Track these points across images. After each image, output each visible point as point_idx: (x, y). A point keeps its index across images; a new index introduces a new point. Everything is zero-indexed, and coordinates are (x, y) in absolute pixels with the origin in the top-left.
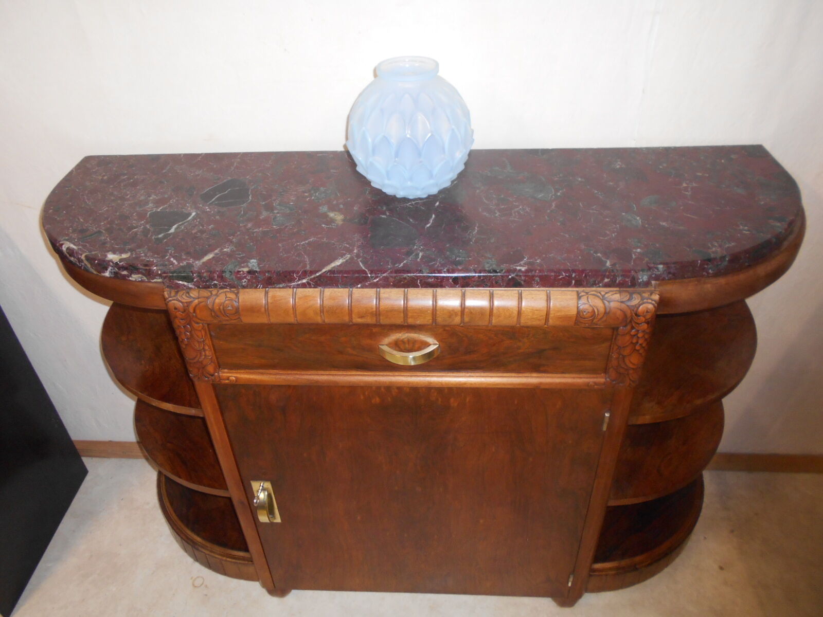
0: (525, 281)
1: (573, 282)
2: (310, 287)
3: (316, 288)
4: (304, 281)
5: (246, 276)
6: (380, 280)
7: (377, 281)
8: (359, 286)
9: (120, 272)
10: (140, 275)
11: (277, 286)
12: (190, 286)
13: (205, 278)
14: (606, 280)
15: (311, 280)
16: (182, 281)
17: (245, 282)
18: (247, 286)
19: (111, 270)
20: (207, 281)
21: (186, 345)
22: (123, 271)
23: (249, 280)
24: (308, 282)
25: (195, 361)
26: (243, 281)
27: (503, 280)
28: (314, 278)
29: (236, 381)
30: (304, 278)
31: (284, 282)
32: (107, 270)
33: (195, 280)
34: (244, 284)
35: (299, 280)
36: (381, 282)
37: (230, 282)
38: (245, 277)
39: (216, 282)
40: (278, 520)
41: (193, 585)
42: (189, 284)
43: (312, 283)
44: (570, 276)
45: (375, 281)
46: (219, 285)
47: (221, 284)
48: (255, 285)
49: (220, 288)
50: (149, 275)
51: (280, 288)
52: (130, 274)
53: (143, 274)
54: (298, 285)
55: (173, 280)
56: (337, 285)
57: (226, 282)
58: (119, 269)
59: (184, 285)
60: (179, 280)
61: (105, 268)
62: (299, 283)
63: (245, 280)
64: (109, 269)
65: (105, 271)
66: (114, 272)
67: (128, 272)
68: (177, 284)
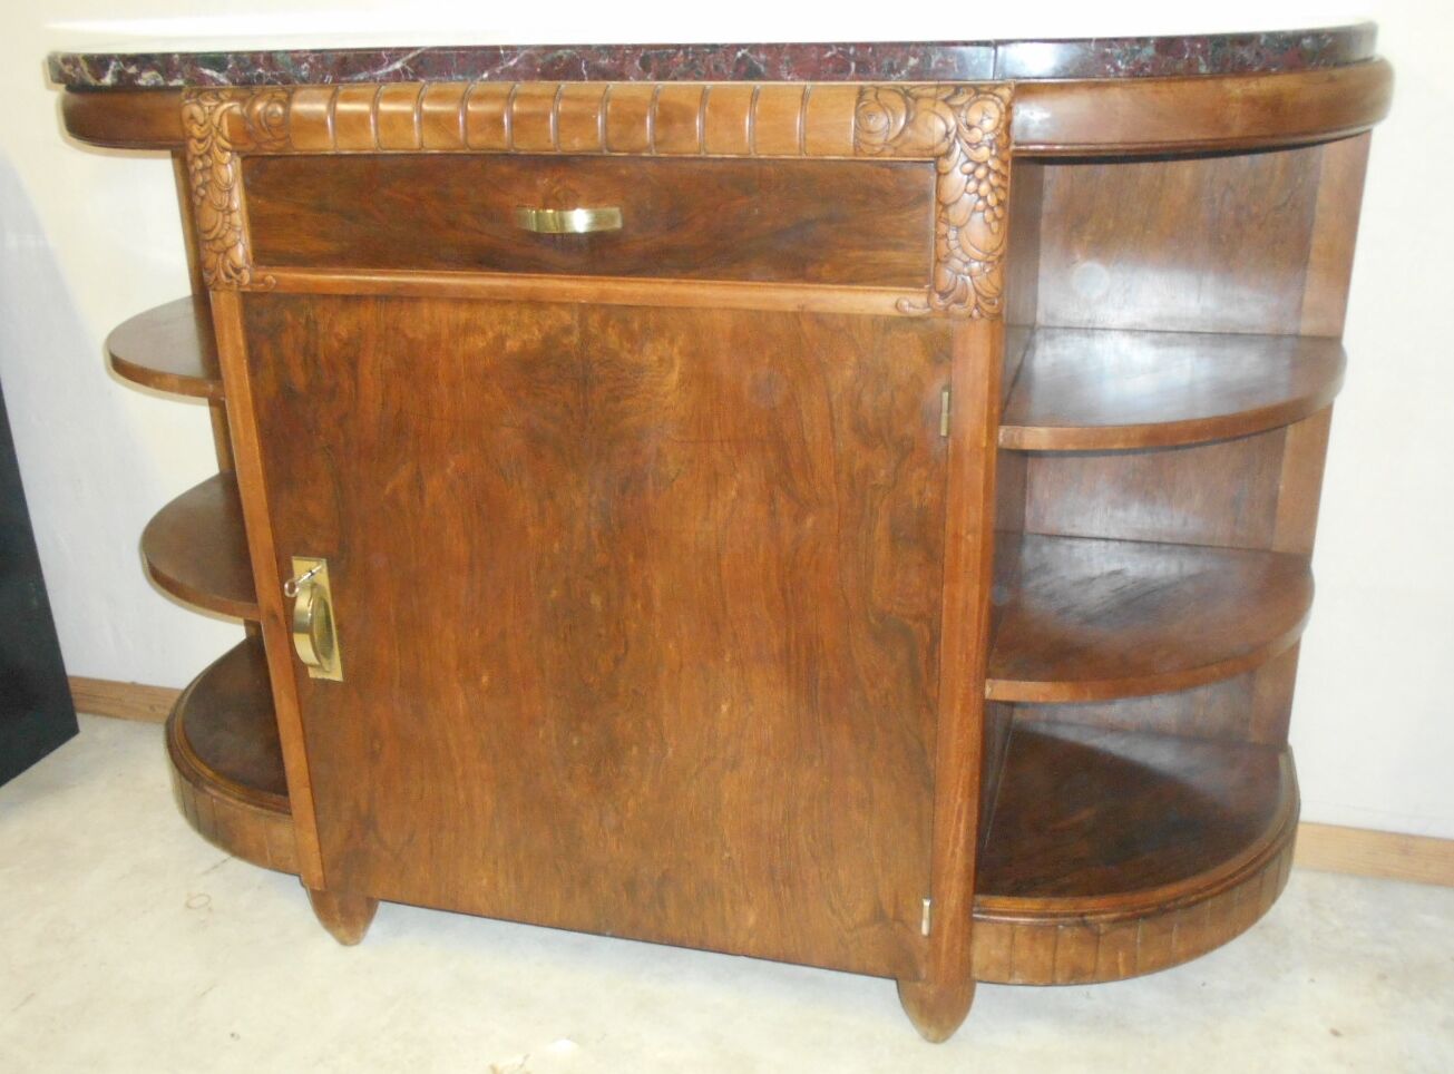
0: (766, 64)
1: (853, 65)
2: (407, 80)
3: (415, 80)
4: (398, 65)
6: (519, 62)
7: (515, 66)
8: (485, 75)
9: (125, 69)
10: (154, 73)
11: (356, 78)
12: (222, 80)
13: (245, 63)
14: (913, 62)
15: (409, 62)
16: (210, 68)
18: (308, 78)
19: (115, 69)
20: (248, 69)
21: (203, 198)
22: (130, 67)
23: (311, 66)
24: (403, 68)
25: (212, 235)
26: (303, 67)
27: (727, 61)
28: (413, 58)
29: (276, 285)
30: (397, 60)
31: (367, 69)
32: (108, 69)
33: (230, 66)
34: (304, 73)
35: (390, 63)
36: (520, 66)
37: (282, 69)
38: (307, 61)
39: (260, 70)
40: (336, 675)
41: (188, 906)
42: (221, 75)
43: (409, 69)
44: (845, 54)
45: (512, 63)
46: (267, 77)
47: (269, 74)
48: (321, 76)
49: (268, 83)
50: (167, 70)
51: (359, 81)
52: (141, 72)
53: (159, 71)
54: (388, 74)
55: (197, 66)
56: (449, 74)
57: (275, 70)
58: (125, 64)
59: (212, 78)
60: (205, 68)
61: (106, 67)
62: (390, 69)
63: (306, 65)
64: (112, 67)
65: (107, 73)
66: (118, 71)
67: (137, 68)
68: (202, 75)
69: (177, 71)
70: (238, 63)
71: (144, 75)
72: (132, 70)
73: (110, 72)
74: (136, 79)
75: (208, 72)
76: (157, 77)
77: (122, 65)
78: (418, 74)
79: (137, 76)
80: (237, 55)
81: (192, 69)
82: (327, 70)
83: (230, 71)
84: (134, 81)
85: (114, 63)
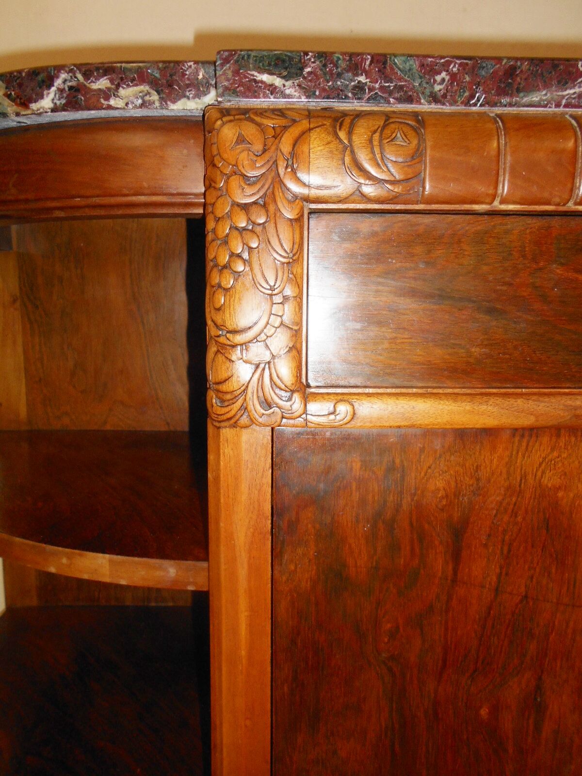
5: (448, 63)
9: (86, 84)
10: (145, 88)
11: (526, 100)
12: (291, 91)
16: (271, 74)
17: (443, 80)
18: (444, 96)
19: (65, 81)
20: (339, 77)
22: (97, 79)
23: (453, 77)
26: (438, 78)
31: (546, 85)
32: (50, 86)
33: (307, 69)
37: (400, 79)
38: (446, 66)
39: (362, 79)
42: (288, 83)
46: (371, 90)
47: (377, 86)
48: (467, 94)
49: (370, 101)
50: (170, 85)
51: (530, 105)
52: (118, 86)
53: (155, 84)
55: (248, 69)
57: (388, 81)
58: (87, 75)
59: (272, 88)
60: (261, 71)
61: (48, 82)
63: (444, 74)
64: (58, 82)
65: (45, 92)
66: (71, 88)
67: (112, 81)
68: (255, 81)
69: (188, 86)
70: (325, 66)
71: (122, 92)
72: (102, 83)
73: (53, 89)
74: (107, 98)
75: (265, 78)
76: (148, 93)
77: (80, 77)
79: (106, 94)
80: (324, 54)
81: (236, 73)
82: (478, 84)
83: (304, 78)
84: (102, 101)
85: (63, 76)
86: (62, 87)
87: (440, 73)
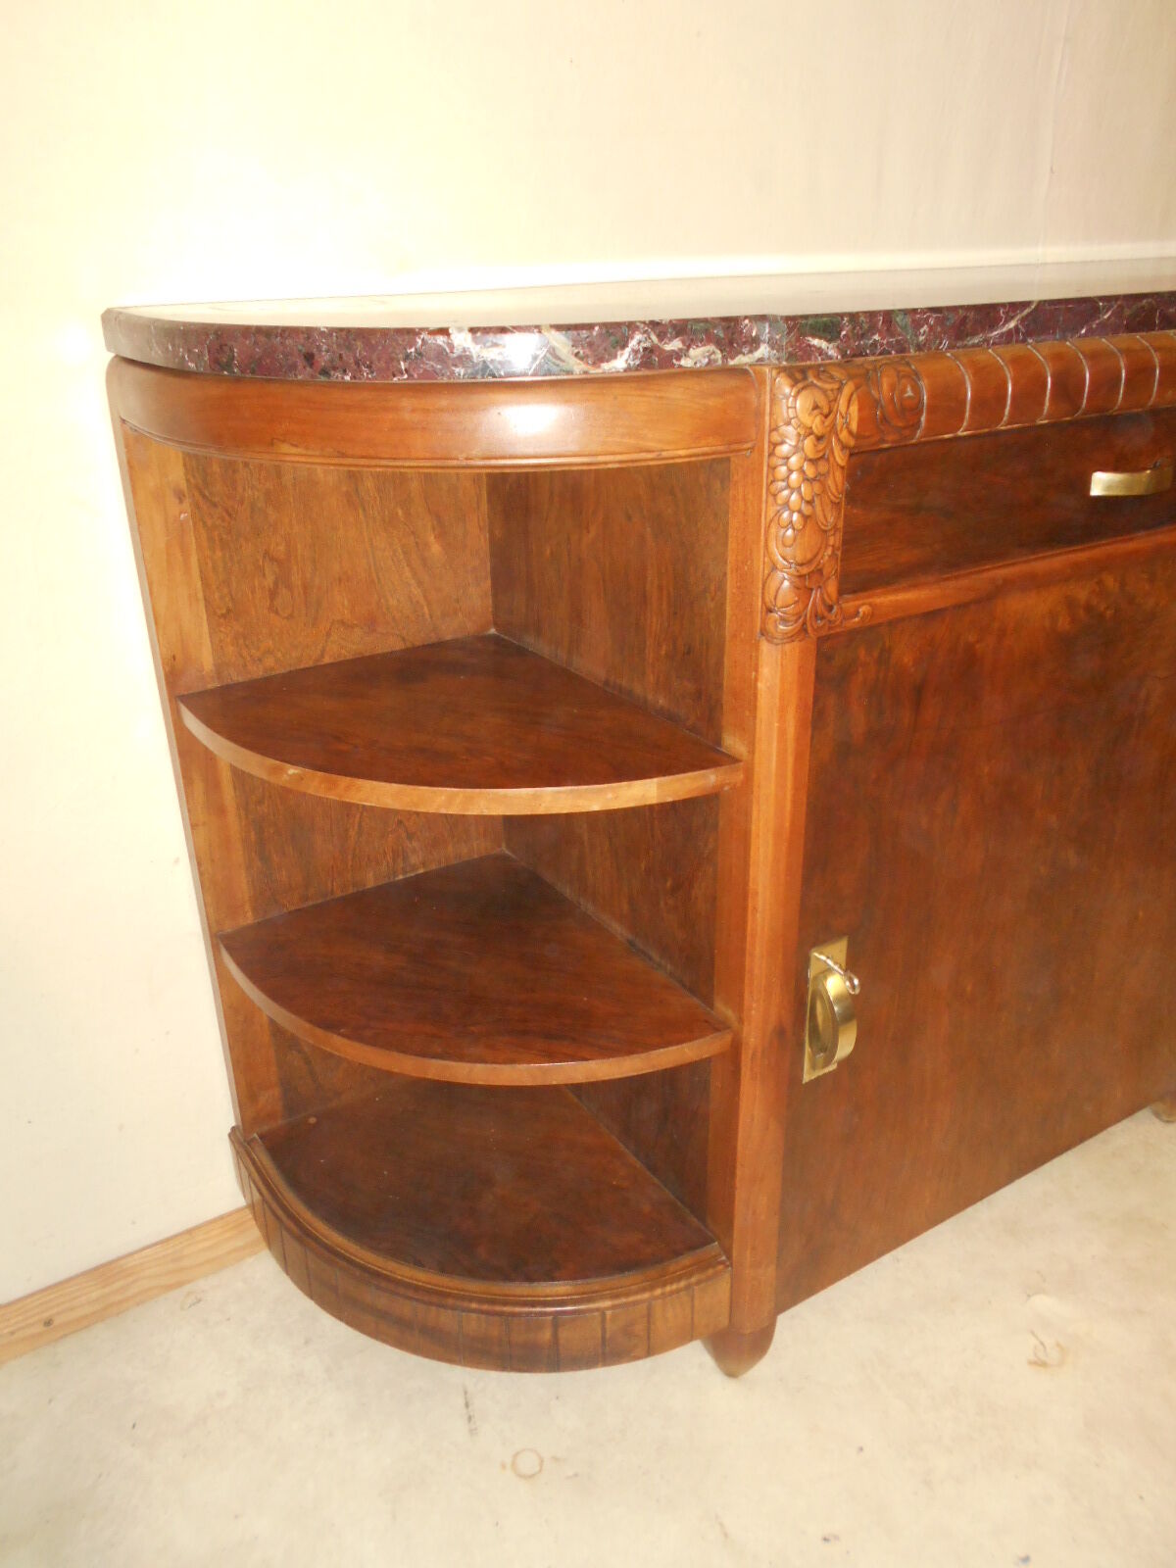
2: (1017, 341)
4: (1013, 324)
5: (928, 317)
6: (1112, 314)
7: (1108, 319)
8: (1083, 331)
9: (660, 345)
10: (712, 347)
11: (970, 342)
12: (832, 352)
13: (861, 327)
15: (1022, 320)
16: (820, 338)
17: (924, 332)
18: (926, 344)
19: (639, 343)
20: (863, 336)
22: (671, 340)
23: (931, 328)
24: (1016, 328)
26: (922, 331)
28: (1027, 316)
29: (871, 617)
30: (1012, 318)
31: (983, 330)
32: (624, 346)
33: (844, 333)
36: (1112, 320)
37: (899, 334)
38: (926, 320)
39: (876, 337)
42: (831, 346)
43: (1021, 329)
45: (1106, 317)
46: (882, 345)
47: (885, 342)
48: (937, 342)
49: (880, 354)
50: (731, 343)
51: (974, 346)
52: (689, 347)
53: (719, 343)
54: (1002, 335)
55: (805, 335)
56: (1054, 333)
57: (892, 336)
58: (661, 336)
59: (820, 351)
60: (814, 336)
61: (622, 343)
62: (1005, 329)
63: (925, 328)
64: (633, 343)
65: (619, 353)
66: (645, 349)
67: (683, 342)
68: (810, 346)
69: (745, 343)
70: (854, 328)
71: (692, 352)
72: (675, 345)
73: (628, 350)
74: (679, 358)
75: (816, 342)
76: (714, 353)
77: (654, 338)
78: (1029, 334)
79: (678, 355)
80: (853, 317)
81: (798, 340)
82: (945, 333)
83: (841, 340)
84: (674, 361)
85: (638, 337)
86: (636, 347)
87: (922, 327)
